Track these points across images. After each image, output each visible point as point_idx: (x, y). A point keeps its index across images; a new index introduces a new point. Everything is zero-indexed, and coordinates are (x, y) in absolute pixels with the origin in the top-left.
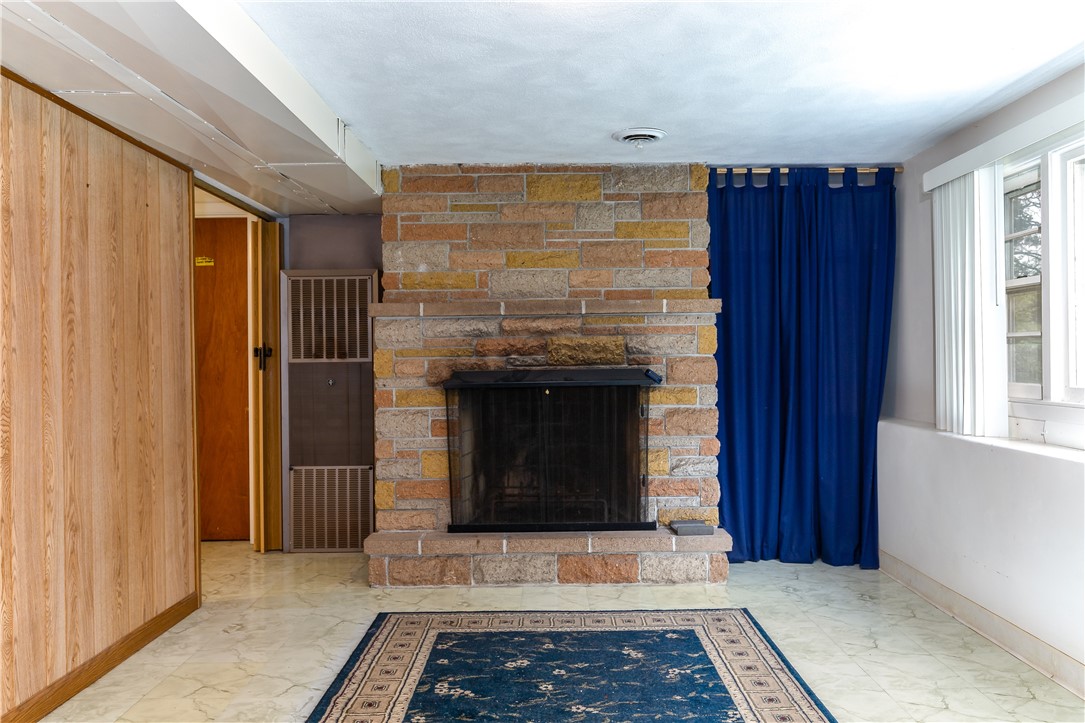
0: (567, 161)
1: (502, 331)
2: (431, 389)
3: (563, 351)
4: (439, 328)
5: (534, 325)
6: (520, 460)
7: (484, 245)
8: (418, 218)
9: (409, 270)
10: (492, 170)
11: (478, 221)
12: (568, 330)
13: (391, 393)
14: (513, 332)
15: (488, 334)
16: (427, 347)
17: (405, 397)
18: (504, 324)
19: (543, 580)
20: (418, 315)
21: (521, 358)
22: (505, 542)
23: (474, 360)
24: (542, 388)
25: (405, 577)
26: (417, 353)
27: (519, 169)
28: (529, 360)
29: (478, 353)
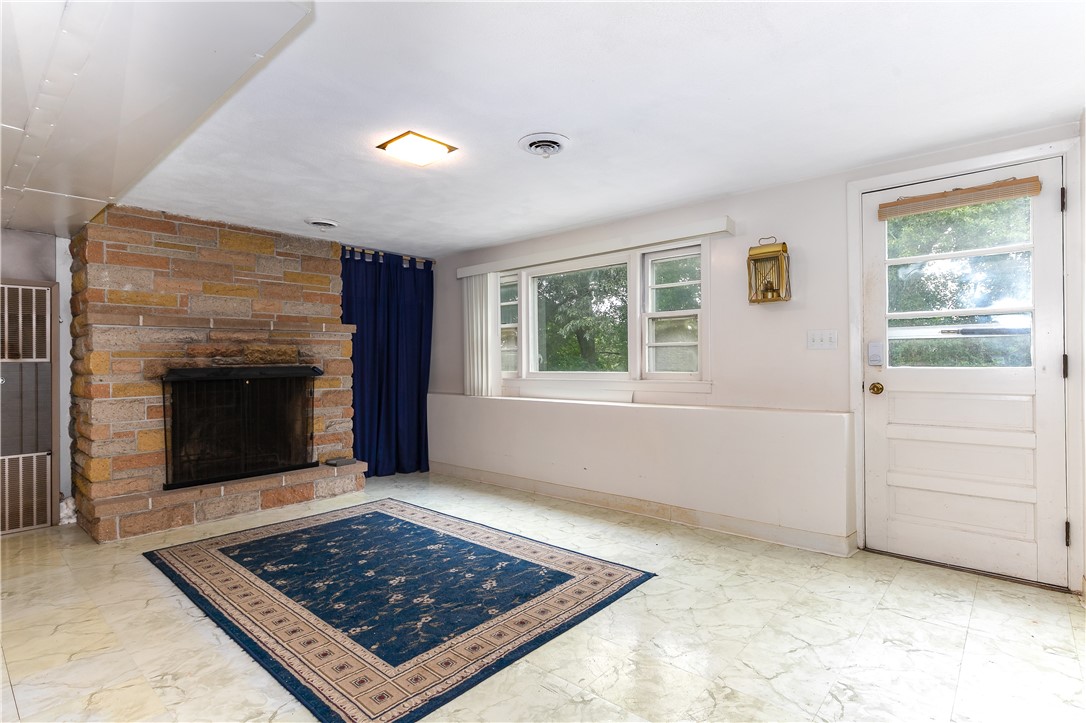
0: (250, 225)
1: (209, 339)
2: (145, 382)
3: (256, 355)
4: (156, 336)
5: (235, 335)
6: (195, 434)
7: (186, 275)
8: (124, 248)
9: (115, 287)
10: (192, 221)
11: (179, 257)
12: (259, 340)
13: (108, 386)
14: (218, 341)
15: (200, 341)
16: (143, 350)
17: (121, 390)
18: (212, 334)
19: (251, 510)
20: (138, 325)
21: (224, 359)
22: (222, 488)
23: (185, 360)
24: (243, 381)
25: (136, 528)
26: (134, 354)
27: (213, 224)
28: (230, 360)
29: (189, 355)
